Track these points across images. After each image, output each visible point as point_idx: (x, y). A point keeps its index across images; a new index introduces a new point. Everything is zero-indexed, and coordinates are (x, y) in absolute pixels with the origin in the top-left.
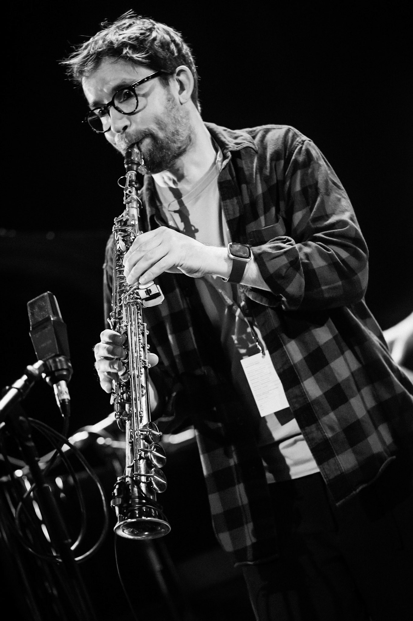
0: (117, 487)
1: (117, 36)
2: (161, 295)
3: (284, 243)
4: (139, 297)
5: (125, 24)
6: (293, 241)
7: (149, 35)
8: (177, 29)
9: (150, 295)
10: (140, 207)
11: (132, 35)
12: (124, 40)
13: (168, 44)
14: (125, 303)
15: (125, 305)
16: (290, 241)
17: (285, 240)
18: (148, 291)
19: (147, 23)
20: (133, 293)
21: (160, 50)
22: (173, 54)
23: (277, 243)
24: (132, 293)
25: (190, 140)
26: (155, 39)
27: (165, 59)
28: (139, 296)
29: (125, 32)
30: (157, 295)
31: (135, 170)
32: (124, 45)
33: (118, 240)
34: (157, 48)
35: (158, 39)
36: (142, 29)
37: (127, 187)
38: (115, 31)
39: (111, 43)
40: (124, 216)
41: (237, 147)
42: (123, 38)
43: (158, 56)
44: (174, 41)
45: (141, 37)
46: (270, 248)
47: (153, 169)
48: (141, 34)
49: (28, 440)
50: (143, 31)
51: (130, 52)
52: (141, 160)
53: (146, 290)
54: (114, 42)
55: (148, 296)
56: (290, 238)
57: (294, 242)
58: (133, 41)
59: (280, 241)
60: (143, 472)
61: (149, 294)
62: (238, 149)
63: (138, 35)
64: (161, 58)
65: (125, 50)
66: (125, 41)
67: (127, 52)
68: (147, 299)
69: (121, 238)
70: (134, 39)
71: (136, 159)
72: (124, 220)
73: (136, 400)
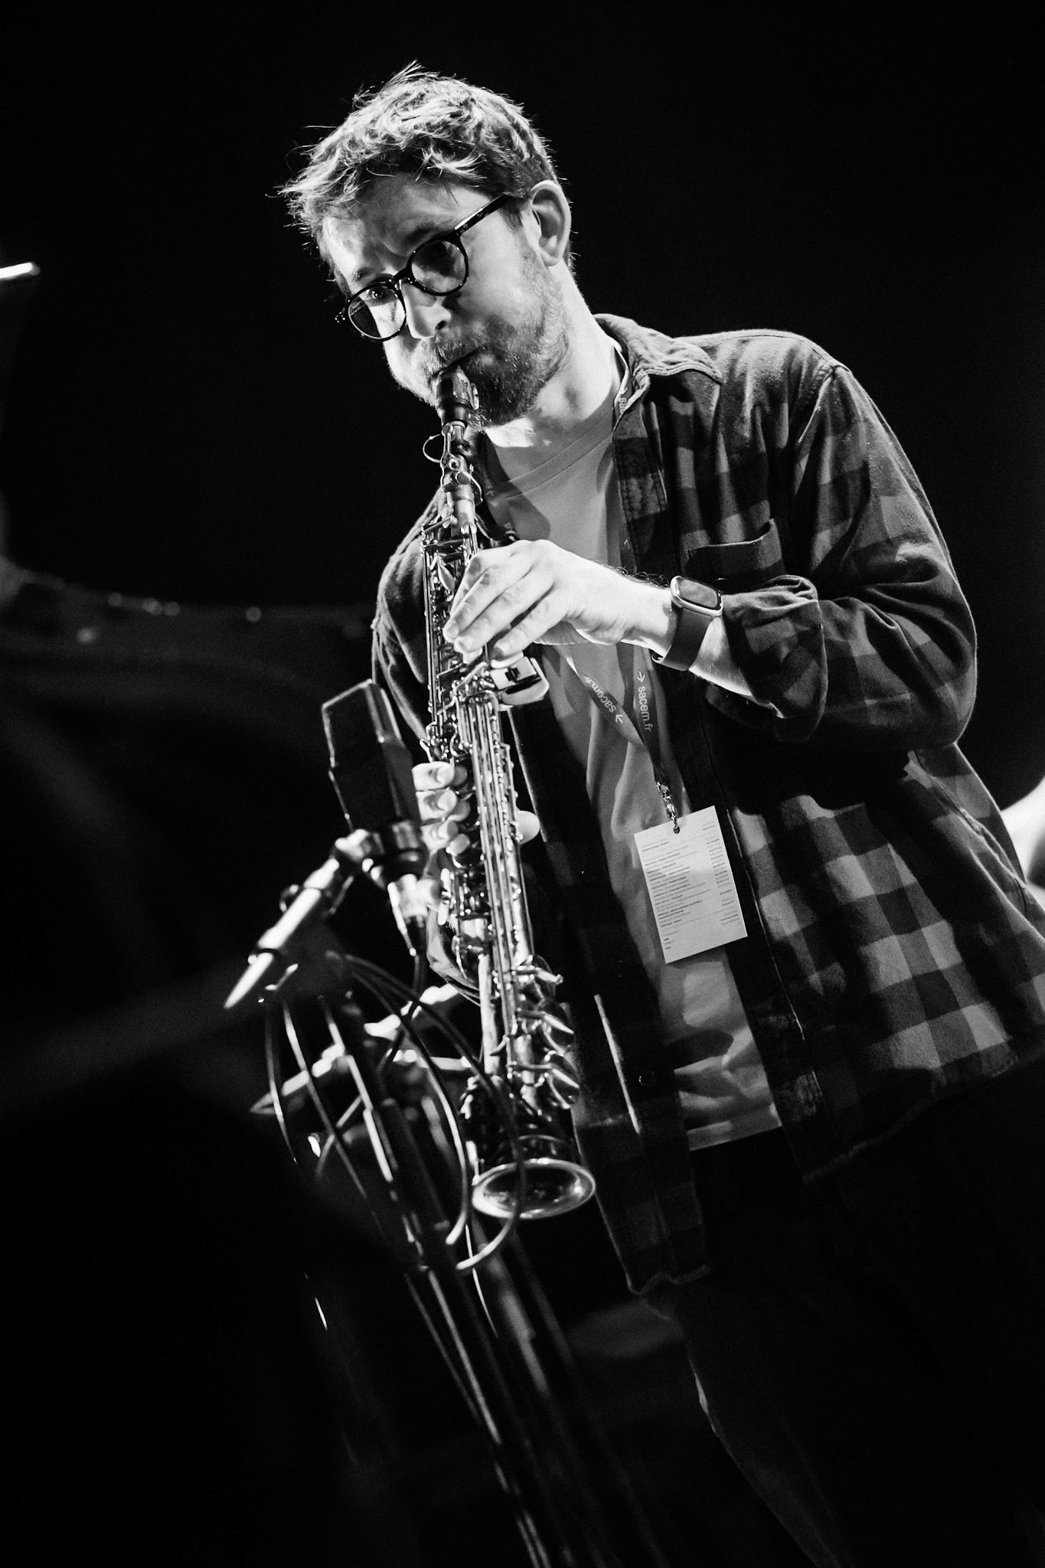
0: (469, 1099)
1: (401, 124)
2: (540, 680)
3: (795, 591)
4: (492, 686)
5: (407, 95)
6: (813, 590)
7: (469, 118)
8: (515, 99)
9: (516, 682)
10: (476, 500)
11: (431, 118)
12: (418, 132)
13: (508, 135)
14: (461, 700)
15: (461, 704)
16: (807, 588)
17: (797, 586)
18: (512, 673)
19: (453, 90)
20: (479, 678)
21: (496, 148)
22: (521, 156)
23: (780, 590)
24: (476, 678)
25: (567, 345)
26: (480, 126)
27: (510, 169)
28: (493, 682)
29: (412, 112)
30: (531, 681)
31: (461, 419)
32: (420, 142)
33: (436, 568)
34: (492, 144)
35: (485, 124)
36: (450, 105)
37: (449, 456)
38: (391, 112)
39: (390, 139)
40: (443, 517)
41: (668, 370)
42: (416, 127)
43: (496, 164)
44: (517, 127)
45: (455, 123)
46: (761, 598)
47: (498, 414)
48: (453, 116)
49: (347, 1002)
50: (454, 110)
51: (438, 156)
52: (473, 398)
53: (506, 670)
54: (397, 136)
55: (512, 683)
56: (807, 582)
57: (816, 592)
58: (440, 132)
59: (786, 587)
60: (525, 1062)
61: (514, 680)
62: (669, 373)
63: (448, 118)
64: (501, 167)
65: (427, 154)
66: (420, 135)
67: (432, 157)
68: (511, 691)
69: (442, 565)
70: (441, 128)
71: (464, 396)
72: (445, 526)
73: (501, 909)
